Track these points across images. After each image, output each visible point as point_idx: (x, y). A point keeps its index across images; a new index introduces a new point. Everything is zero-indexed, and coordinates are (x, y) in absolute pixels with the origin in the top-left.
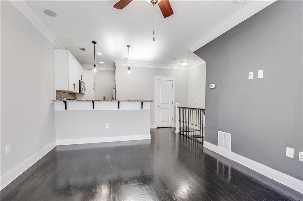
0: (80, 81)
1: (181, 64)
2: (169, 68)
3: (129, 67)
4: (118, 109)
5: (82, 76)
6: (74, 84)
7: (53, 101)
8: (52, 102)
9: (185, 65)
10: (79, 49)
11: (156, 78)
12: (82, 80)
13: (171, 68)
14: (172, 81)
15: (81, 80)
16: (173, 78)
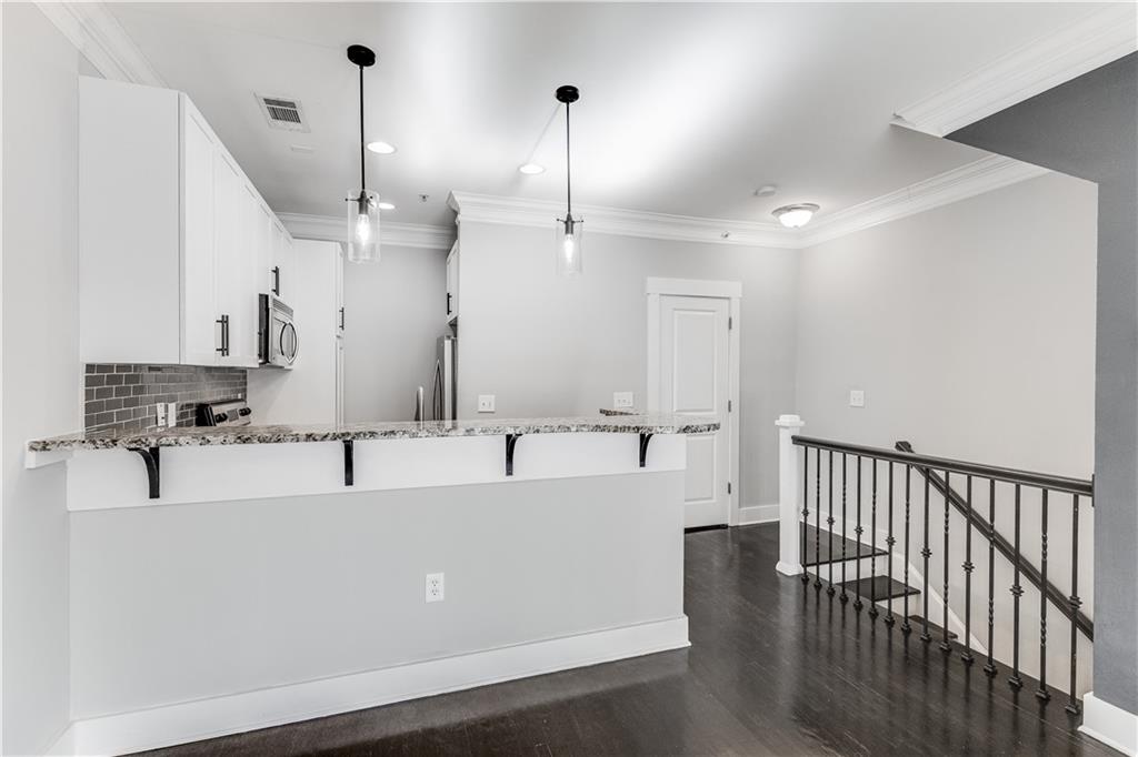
0: (264, 299)
1: (779, 222)
2: (714, 236)
3: (569, 217)
4: (501, 476)
5: (276, 271)
6: (224, 321)
7: (45, 446)
8: (32, 459)
9: (800, 225)
10: (265, 105)
11: (655, 284)
12: (276, 291)
13: (725, 241)
14: (726, 302)
15: (272, 295)
16: (734, 289)
